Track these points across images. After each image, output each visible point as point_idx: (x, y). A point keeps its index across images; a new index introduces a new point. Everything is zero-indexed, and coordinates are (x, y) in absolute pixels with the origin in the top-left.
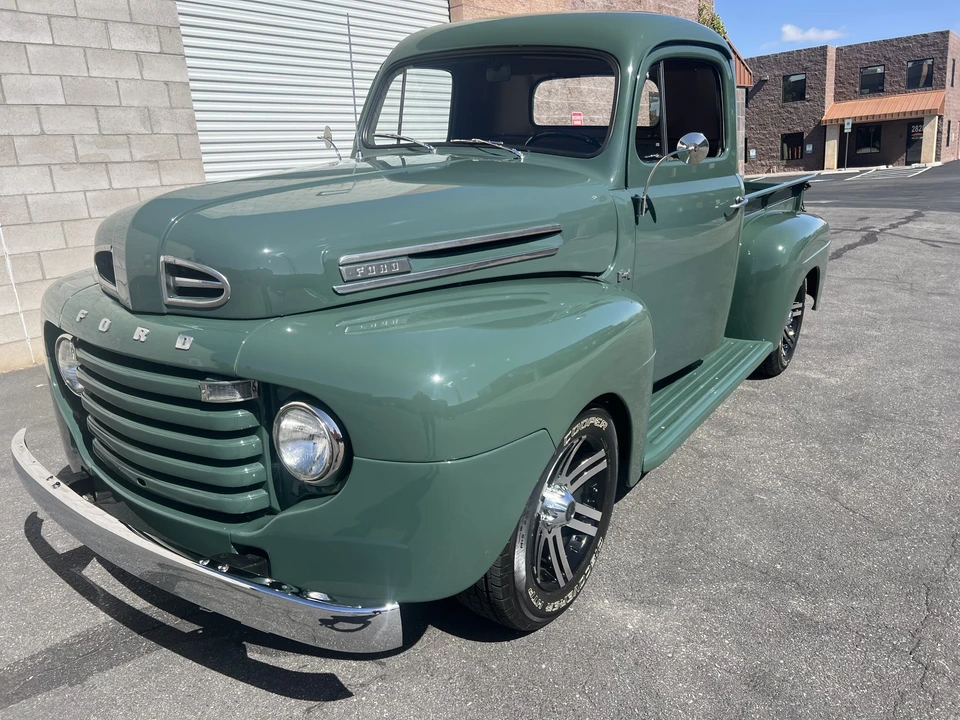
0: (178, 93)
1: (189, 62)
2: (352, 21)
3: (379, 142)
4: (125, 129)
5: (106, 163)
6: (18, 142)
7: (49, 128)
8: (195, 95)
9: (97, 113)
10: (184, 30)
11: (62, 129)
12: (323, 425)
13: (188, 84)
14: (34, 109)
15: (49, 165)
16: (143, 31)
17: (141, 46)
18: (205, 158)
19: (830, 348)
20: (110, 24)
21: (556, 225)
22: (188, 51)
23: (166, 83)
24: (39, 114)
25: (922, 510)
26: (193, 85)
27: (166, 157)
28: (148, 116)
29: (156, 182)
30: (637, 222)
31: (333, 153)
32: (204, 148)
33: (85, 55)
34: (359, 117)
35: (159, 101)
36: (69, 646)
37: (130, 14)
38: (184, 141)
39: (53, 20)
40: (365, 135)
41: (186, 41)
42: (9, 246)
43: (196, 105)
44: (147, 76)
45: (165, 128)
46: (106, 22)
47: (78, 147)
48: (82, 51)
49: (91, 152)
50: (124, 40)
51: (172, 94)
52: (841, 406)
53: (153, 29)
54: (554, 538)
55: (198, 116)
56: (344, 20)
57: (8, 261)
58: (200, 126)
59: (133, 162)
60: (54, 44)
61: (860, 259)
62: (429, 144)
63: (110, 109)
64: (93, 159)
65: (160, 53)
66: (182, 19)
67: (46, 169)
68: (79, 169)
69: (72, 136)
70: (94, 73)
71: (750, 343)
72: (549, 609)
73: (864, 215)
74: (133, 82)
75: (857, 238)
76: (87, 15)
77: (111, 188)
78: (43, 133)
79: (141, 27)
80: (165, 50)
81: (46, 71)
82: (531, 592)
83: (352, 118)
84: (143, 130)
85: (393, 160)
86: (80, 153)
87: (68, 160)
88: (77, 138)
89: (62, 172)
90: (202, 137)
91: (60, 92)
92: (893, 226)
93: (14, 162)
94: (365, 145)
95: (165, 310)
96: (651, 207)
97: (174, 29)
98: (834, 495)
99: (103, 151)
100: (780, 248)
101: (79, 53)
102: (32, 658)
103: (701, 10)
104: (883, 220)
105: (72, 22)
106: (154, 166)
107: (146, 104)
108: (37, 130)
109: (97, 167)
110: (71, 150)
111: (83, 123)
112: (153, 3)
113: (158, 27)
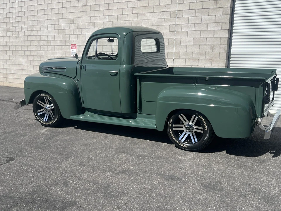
0: (223, 40)
4: (205, 50)
5: (198, 59)
6: (181, 53)
7: (188, 50)
9: (199, 46)
11: (191, 51)
15: (186, 59)
16: (217, 24)
17: (216, 28)
20: (209, 24)
23: (220, 38)
24: (187, 47)
27: (215, 58)
28: (213, 47)
29: (210, 65)
35: (217, 43)
37: (215, 20)
38: (221, 54)
39: (195, 25)
44: (215, 36)
45: (217, 50)
47: (193, 55)
49: (196, 56)
50: (211, 27)
51: (221, 41)
59: (205, 59)
60: (194, 31)
63: (203, 46)
64: (196, 58)
65: (221, 30)
68: (192, 60)
69: (192, 52)
70: (201, 37)
74: (211, 38)
76: (204, 22)
77: (198, 65)
79: (217, 23)
80: (223, 29)
81: (191, 37)
84: (210, 51)
86: (193, 56)
87: (190, 58)
88: (193, 53)
89: (188, 61)
91: (192, 42)
93: (179, 58)
99: (198, 56)
101: (199, 32)
105: (200, 24)
106: (211, 60)
107: (213, 44)
108: (185, 51)
109: (196, 60)
110: (191, 56)
111: (196, 49)
112: (222, 17)
113: (222, 23)
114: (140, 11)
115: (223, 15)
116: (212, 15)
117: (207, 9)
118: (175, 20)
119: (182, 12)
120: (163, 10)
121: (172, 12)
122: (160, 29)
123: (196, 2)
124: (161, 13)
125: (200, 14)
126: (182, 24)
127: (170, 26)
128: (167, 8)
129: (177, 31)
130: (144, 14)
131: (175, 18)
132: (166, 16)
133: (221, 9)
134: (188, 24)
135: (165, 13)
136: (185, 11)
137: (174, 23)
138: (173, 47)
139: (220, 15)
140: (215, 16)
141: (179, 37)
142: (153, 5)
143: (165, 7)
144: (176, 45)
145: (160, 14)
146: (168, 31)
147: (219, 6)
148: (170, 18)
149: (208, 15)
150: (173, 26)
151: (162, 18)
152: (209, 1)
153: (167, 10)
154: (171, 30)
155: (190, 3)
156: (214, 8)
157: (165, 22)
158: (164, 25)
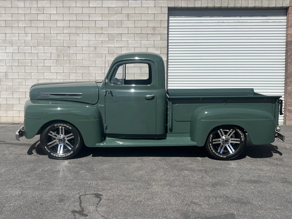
9: (141, 68)
10: (170, 47)
11: (132, 72)
16: (156, 49)
22: (170, 52)
24: (128, 68)
26: (170, 61)
30: (105, 96)
37: (154, 45)
39: (135, 48)
41: (170, 49)
43: (169, 66)
46: (148, 47)
49: (138, 77)
50: (151, 51)
53: (159, 48)
63: (144, 67)
69: (134, 74)
72: (52, 154)
76: (143, 46)
80: (162, 53)
82: (46, 147)
86: (135, 78)
88: (135, 74)
96: (111, 93)
97: (165, 47)
105: (140, 48)
111: (137, 71)
112: (160, 42)
113: (161, 47)
114: (74, 31)
115: (161, 40)
116: (151, 40)
117: (146, 35)
118: (114, 43)
119: (120, 35)
120: (100, 32)
121: (110, 35)
122: (97, 50)
123: (135, 27)
124: (98, 34)
125: (139, 39)
126: (122, 47)
127: (109, 48)
128: (105, 31)
129: (117, 53)
130: (78, 34)
131: (114, 41)
132: (104, 38)
133: (159, 36)
134: (128, 47)
135: (102, 36)
136: (124, 34)
137: (113, 46)
139: (159, 41)
140: (154, 41)
142: (88, 26)
143: (102, 29)
145: (97, 36)
146: (107, 53)
147: (156, 32)
148: (109, 40)
149: (147, 40)
150: (112, 48)
151: (100, 40)
152: (147, 27)
153: (104, 32)
154: (110, 52)
155: (128, 27)
156: (152, 34)
157: (103, 44)
158: (102, 47)
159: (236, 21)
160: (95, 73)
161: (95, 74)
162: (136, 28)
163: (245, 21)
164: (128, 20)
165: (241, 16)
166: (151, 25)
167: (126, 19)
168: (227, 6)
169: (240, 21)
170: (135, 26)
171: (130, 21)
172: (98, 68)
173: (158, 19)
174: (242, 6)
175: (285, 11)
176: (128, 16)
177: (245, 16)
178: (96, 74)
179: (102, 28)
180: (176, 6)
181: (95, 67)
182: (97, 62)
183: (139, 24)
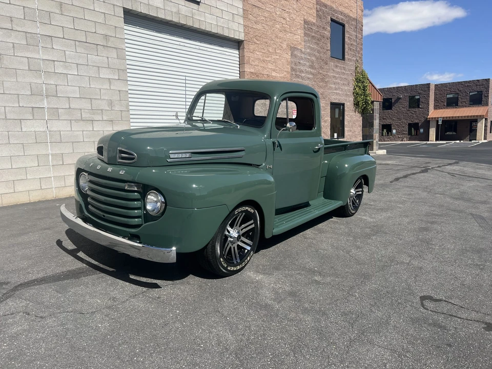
0: (123, 95)
1: (129, 83)
2: (187, 78)
3: (194, 118)
4: (101, 108)
5: (92, 121)
6: (60, 111)
7: (72, 106)
8: (130, 96)
9: (91, 101)
10: (128, 71)
11: (77, 107)
12: (159, 198)
13: (127, 91)
14: (67, 99)
15: (71, 120)
16: (112, 71)
17: (111, 77)
18: (131, 120)
19: (378, 210)
20: (100, 68)
21: (243, 148)
22: (129, 79)
23: (119, 91)
24: (69, 100)
25: (378, 258)
26: (130, 92)
27: (116, 119)
28: (111, 103)
29: (111, 129)
30: (274, 150)
31: (178, 121)
32: (131, 116)
33: (89, 79)
34: (187, 110)
35: (116, 97)
36: (74, 270)
37: (108, 65)
38: (124, 113)
39: (79, 66)
40: (189, 116)
41: (129, 75)
42: (51, 150)
43: (130, 100)
44: (112, 88)
45: (117, 108)
46: (99, 67)
47: (82, 114)
48: (88, 77)
49: (87, 116)
50: (105, 74)
51: (121, 95)
52: (370, 228)
53: (116, 70)
54: (234, 247)
55: (130, 104)
56: (184, 78)
57: (50, 156)
58: (131, 108)
59: (103, 120)
60: (78, 75)
61: (415, 179)
62: (210, 120)
63: (96, 100)
64: (88, 119)
65: (118, 79)
66: (128, 66)
67: (69, 122)
68: (82, 122)
69: (81, 109)
70: (92, 86)
71: (333, 201)
72: (229, 268)
73: (427, 161)
74: (106, 90)
75: (419, 170)
76: (92, 64)
77: (93, 130)
78: (70, 108)
79: (112, 69)
80: (120, 78)
81: (74, 85)
82: (222, 260)
83: (184, 110)
84: (108, 109)
85: (200, 125)
86: (83, 116)
87: (78, 119)
88: (82, 110)
89: (75, 123)
90: (131, 112)
91: (78, 93)
92: (439, 167)
93: (57, 118)
94: (189, 119)
95: (117, 163)
96: (280, 145)
97: (124, 70)
98: (348, 252)
99: (92, 116)
100: (346, 166)
101: (87, 79)
102: (62, 272)
103: (356, 68)
104: (437, 164)
105: (86, 67)
106: (111, 122)
107: (110, 98)
108: (67, 106)
109: (89, 122)
110: (80, 115)
111: (85, 105)
112: (118, 61)
113: (118, 70)
116: (103, 56)
117: (94, 45)
118: (39, 51)
119: (49, 38)
120: (9, 26)
121: (28, 35)
122: (5, 62)
123: (74, 29)
125: (83, 51)
126: (54, 61)
127: (30, 59)
128: (17, 25)
129: (45, 71)
131: (37, 48)
132: (13, 38)
133: (114, 50)
134: (66, 62)
135: (13, 34)
136: (57, 38)
137: (37, 57)
138: (43, 100)
139: (115, 58)
140: (108, 58)
141: (52, 83)
144: (47, 96)
146: (27, 68)
147: (110, 44)
148: (27, 45)
149: (97, 55)
150: (36, 60)
151: (8, 41)
152: (95, 32)
153: (15, 28)
154: (32, 68)
155: (63, 27)
156: (104, 46)
157: (16, 50)
158: (14, 56)
159: (197, 47)
160: (5, 107)
161: (3, 108)
162: (77, 31)
163: (206, 49)
164: (62, 14)
165: (201, 42)
166: (101, 31)
167: (58, 11)
168: (192, 25)
169: (201, 48)
170: (76, 28)
171: (65, 17)
172: (10, 96)
173: (110, 23)
174: (207, 29)
175: (237, 44)
176: (61, 8)
177: (205, 42)
178: (7, 108)
179: (11, 19)
180: (134, 9)
181: (3, 95)
182: (6, 85)
183: (80, 25)
